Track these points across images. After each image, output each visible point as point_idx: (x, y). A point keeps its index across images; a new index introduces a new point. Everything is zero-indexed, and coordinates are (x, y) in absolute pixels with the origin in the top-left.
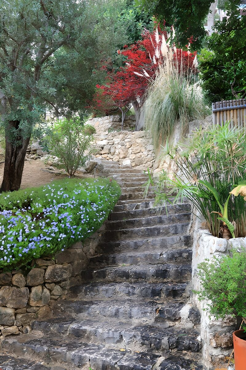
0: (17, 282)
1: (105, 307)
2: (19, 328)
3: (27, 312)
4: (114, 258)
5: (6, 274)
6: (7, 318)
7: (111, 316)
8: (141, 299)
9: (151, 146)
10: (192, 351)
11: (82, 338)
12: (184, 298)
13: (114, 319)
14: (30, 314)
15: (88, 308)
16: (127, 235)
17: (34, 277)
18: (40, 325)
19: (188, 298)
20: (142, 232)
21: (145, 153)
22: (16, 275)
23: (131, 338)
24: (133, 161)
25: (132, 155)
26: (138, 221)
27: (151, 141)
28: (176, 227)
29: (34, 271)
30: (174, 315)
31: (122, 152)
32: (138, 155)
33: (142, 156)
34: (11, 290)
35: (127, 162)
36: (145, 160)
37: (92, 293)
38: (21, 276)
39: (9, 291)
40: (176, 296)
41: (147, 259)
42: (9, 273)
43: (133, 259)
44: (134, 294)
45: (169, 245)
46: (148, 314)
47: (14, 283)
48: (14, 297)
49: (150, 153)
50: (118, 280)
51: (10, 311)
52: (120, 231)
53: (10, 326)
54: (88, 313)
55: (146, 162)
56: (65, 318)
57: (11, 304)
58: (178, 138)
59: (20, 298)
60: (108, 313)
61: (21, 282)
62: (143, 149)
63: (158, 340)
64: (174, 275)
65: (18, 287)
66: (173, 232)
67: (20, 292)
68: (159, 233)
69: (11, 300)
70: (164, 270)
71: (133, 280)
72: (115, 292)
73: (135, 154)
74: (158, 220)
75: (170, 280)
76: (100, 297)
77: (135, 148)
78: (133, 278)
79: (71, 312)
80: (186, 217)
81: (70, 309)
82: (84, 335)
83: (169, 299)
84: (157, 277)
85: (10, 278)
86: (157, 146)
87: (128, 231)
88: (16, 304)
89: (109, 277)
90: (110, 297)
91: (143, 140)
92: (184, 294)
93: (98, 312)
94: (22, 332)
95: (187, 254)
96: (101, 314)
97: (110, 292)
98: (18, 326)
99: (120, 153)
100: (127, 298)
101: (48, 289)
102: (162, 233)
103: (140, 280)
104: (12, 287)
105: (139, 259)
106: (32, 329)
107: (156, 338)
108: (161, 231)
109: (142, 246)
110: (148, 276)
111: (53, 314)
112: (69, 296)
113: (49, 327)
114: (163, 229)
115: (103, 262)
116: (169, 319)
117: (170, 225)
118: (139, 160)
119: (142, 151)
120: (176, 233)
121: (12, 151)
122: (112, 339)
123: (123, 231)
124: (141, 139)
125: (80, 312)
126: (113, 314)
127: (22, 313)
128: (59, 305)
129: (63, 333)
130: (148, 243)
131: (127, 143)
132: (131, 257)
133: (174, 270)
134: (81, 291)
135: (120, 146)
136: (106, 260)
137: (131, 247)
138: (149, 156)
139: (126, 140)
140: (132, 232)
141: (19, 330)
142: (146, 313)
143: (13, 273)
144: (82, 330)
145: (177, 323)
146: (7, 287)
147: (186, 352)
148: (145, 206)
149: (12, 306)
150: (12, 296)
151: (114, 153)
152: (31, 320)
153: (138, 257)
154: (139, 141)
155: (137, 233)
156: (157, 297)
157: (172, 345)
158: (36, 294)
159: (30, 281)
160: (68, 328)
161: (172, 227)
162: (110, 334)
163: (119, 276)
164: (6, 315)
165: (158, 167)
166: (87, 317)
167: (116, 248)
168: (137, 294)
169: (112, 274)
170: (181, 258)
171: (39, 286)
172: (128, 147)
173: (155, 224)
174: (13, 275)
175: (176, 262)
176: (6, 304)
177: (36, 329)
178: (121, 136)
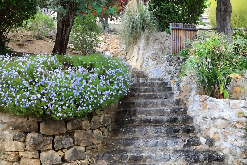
0: (86, 126)
1: (147, 141)
2: (89, 160)
3: (93, 148)
4: (135, 111)
5: (78, 121)
6: (81, 154)
7: (153, 146)
8: (166, 135)
9: (124, 45)
10: (218, 161)
11: (139, 161)
12: (194, 133)
13: (154, 148)
14: (94, 149)
15: (134, 142)
16: (135, 98)
17: (95, 122)
18: (104, 156)
19: (197, 133)
20: (145, 96)
21: (120, 49)
22: (84, 121)
23: (178, 157)
24: (112, 53)
25: (111, 49)
26: (139, 90)
27: (124, 41)
28: (166, 95)
29: (95, 118)
30: (197, 143)
31: (105, 47)
32: (115, 50)
33: (118, 51)
34: (82, 133)
35: (108, 54)
36: (120, 53)
37: (130, 133)
38: (88, 122)
39: (81, 134)
40: (189, 132)
41: (157, 112)
42: (79, 120)
43: (147, 112)
44: (161, 132)
45: (166, 105)
46: (179, 143)
47: (84, 128)
48: (85, 138)
49: (123, 49)
50: (143, 124)
51: (82, 149)
52: (130, 95)
53: (83, 160)
54: (134, 146)
55: (121, 55)
56: (116, 151)
57: (83, 143)
58: (144, 42)
59: (88, 138)
60: (150, 145)
61: (88, 126)
62: (119, 47)
63: (197, 157)
64: (182, 121)
65: (86, 130)
66: (164, 97)
67: (88, 134)
68: (156, 97)
69: (83, 140)
70: (175, 118)
71: (153, 125)
72: (147, 132)
73: (113, 49)
74: (152, 90)
75: (178, 124)
76: (136, 135)
77: (113, 45)
78: (154, 123)
79: (120, 146)
80: (169, 89)
81: (120, 144)
82: (141, 159)
83: (185, 134)
84: (170, 122)
85: (81, 124)
86: (129, 46)
87: (136, 95)
88: (86, 143)
89: (136, 123)
90: (143, 135)
91: (119, 41)
92: (194, 131)
93: (142, 144)
94: (91, 163)
95: (184, 110)
96: (144, 146)
97: (143, 132)
98: (88, 159)
99: (103, 47)
100: (156, 135)
101: (102, 131)
102: (158, 97)
103: (158, 124)
104: (82, 130)
105: (152, 112)
106: (97, 160)
107: (195, 156)
108: (157, 96)
109: (149, 104)
110: (164, 122)
111: (106, 148)
112: (112, 136)
113: (112, 157)
114: (159, 95)
115: (126, 114)
116: (194, 145)
117: (163, 93)
118: (116, 53)
119: (118, 47)
120: (166, 98)
121: (62, 27)
122: (163, 159)
123: (133, 95)
124: (117, 40)
125: (128, 146)
126: (154, 145)
127: (90, 150)
128: (111, 142)
129: (124, 160)
130: (153, 103)
131: (108, 41)
132: (147, 110)
133: (182, 118)
134: (121, 132)
135: (103, 43)
136: (129, 112)
137: (142, 105)
138: (123, 51)
139: (107, 39)
140: (138, 96)
141: (89, 162)
142: (177, 142)
143: (82, 120)
144: (140, 156)
145: (198, 147)
146: (79, 130)
147: (214, 162)
148: (137, 81)
149: (84, 145)
150: (83, 137)
151: (100, 47)
152: (95, 154)
153: (152, 111)
154: (116, 41)
155: (142, 96)
156: (177, 134)
157: (206, 159)
158: (97, 135)
159: (93, 126)
160: (127, 156)
161: (164, 94)
162: (162, 156)
163: (143, 122)
164: (81, 151)
165: (129, 59)
166: (133, 148)
167: (131, 105)
168: (163, 132)
169: (138, 121)
170: (180, 112)
171: (97, 129)
172: (108, 44)
173: (150, 92)
174: (82, 121)
175: (176, 114)
176: (80, 143)
177: (101, 160)
178: (104, 36)
